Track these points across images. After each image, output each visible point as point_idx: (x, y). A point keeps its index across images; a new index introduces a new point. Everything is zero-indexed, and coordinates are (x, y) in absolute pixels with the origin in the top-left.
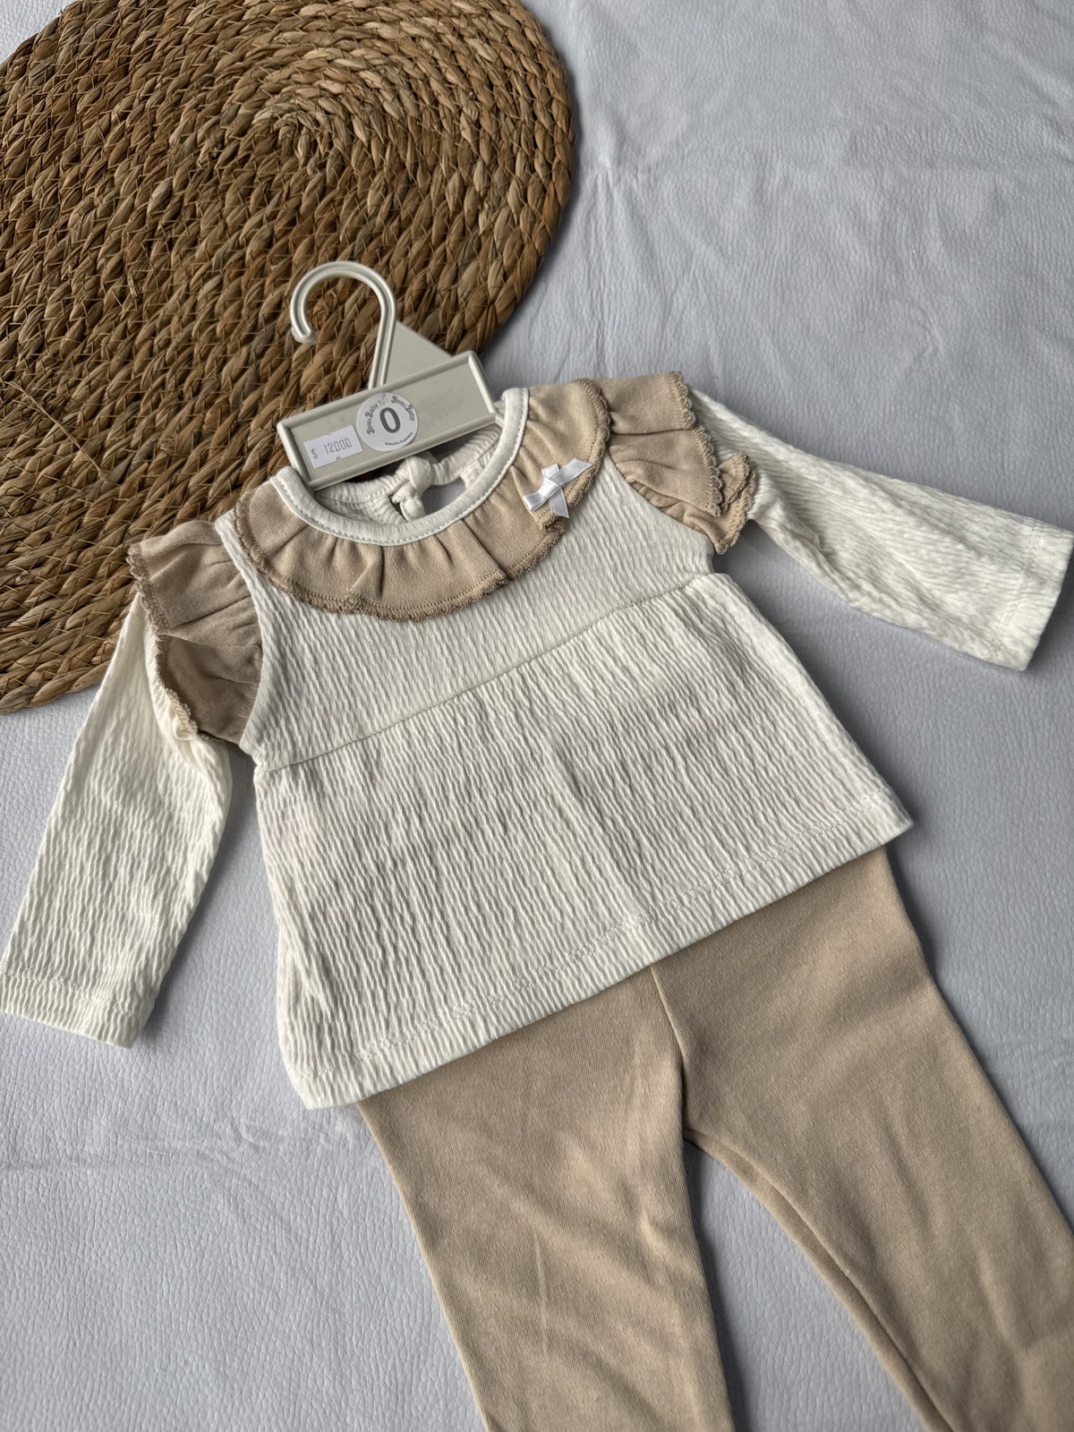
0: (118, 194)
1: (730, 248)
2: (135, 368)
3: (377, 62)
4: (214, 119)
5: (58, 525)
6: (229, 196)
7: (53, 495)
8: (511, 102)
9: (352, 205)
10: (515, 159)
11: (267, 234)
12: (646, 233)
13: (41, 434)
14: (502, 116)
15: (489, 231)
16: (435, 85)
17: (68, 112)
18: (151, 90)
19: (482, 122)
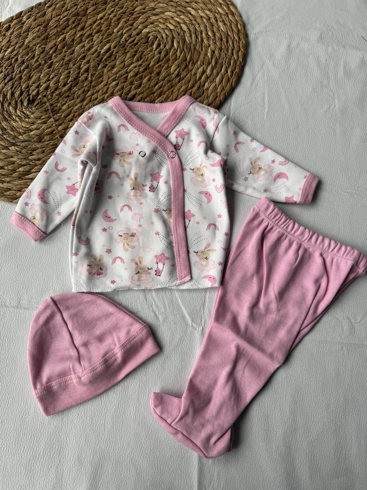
0: (93, 44)
2: (84, 104)
3: (187, 22)
4: (130, 27)
5: (48, 148)
6: (128, 55)
7: (48, 139)
8: (226, 47)
9: (166, 69)
10: (222, 67)
11: (137, 71)
13: (49, 118)
14: (222, 51)
15: (207, 89)
16: (204, 35)
17: (84, 12)
18: (112, 12)
19: (215, 52)
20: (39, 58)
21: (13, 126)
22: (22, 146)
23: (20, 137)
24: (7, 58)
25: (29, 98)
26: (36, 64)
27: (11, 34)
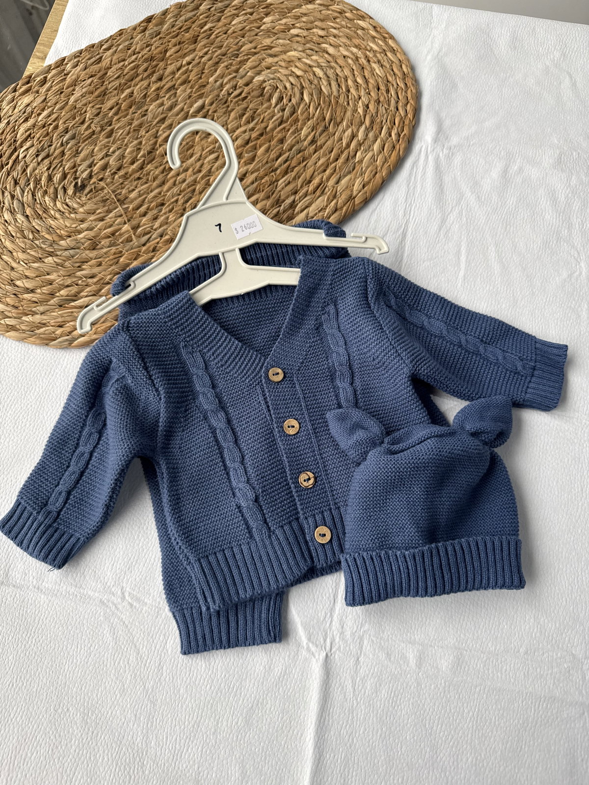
0: (177, 101)
1: (483, 197)
2: (165, 189)
3: (323, 64)
4: (234, 74)
5: (108, 259)
6: (233, 115)
7: (108, 244)
8: (387, 99)
9: (294, 133)
10: (382, 128)
11: (247, 138)
12: (442, 180)
13: (109, 211)
14: (381, 105)
15: (361, 161)
16: (350, 82)
17: (161, 56)
18: (206, 53)
19: (370, 106)
20: (92, 123)
21: (50, 227)
22: (64, 256)
23: (62, 243)
24: (42, 124)
25: (76, 184)
26: (87, 133)
27: (48, 90)
